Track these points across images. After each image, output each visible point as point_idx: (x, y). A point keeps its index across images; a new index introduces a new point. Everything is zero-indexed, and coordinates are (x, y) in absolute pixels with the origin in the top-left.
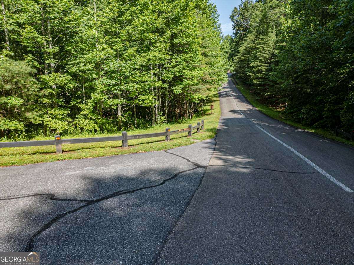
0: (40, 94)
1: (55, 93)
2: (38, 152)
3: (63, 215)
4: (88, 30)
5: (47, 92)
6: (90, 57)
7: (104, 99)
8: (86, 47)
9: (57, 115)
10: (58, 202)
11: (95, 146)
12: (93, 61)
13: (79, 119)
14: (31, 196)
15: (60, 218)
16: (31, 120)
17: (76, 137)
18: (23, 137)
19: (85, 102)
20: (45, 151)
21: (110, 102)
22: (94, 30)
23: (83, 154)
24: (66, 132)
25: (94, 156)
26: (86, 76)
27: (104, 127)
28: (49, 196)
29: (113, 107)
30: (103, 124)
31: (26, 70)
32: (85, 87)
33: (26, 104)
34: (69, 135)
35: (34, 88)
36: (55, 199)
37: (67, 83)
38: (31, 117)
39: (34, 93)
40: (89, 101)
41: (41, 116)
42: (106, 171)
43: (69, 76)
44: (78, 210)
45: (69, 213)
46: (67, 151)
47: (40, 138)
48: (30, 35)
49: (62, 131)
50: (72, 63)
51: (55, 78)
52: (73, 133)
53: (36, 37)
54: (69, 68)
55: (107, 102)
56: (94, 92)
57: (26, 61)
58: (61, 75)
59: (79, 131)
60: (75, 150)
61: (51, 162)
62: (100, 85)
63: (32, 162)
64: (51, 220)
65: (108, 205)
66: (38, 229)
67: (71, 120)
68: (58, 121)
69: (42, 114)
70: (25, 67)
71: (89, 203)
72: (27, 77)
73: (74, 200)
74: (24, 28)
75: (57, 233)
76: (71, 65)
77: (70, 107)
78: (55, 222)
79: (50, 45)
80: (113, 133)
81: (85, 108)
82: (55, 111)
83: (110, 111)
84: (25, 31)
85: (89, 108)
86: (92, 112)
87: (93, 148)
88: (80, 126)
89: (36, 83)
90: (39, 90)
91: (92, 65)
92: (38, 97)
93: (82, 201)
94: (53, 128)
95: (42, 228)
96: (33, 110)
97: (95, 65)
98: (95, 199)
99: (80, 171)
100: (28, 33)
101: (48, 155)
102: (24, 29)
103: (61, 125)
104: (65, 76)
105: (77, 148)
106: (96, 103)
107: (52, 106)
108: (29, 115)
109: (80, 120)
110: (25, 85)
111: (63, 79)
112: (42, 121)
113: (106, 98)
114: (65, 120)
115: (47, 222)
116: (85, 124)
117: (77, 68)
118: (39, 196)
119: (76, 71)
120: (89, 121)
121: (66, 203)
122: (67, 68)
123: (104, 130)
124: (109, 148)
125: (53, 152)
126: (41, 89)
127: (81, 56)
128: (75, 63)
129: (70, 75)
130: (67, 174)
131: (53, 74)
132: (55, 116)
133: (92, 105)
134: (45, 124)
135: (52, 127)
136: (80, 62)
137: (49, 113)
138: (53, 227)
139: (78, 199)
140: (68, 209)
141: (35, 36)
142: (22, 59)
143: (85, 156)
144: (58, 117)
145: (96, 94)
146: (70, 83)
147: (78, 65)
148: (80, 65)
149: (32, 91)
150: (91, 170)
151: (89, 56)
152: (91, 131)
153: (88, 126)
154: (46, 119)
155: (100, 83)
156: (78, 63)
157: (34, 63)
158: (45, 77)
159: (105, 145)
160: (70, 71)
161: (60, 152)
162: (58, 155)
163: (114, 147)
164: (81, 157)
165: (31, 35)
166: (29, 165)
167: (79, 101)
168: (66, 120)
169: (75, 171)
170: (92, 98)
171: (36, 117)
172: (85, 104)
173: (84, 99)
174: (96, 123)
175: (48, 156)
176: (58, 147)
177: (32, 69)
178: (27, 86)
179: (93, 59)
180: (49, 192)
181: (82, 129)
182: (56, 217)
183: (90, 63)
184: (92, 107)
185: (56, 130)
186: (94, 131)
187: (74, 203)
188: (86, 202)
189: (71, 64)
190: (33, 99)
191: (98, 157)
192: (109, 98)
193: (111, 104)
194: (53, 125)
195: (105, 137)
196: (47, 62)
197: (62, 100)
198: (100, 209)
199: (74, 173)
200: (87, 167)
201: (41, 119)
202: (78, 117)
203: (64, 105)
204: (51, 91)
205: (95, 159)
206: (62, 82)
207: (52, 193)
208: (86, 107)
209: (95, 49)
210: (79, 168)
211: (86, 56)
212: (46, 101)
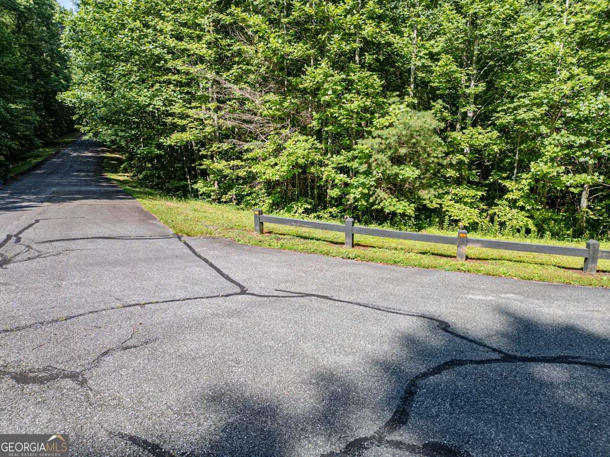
0: (445, 162)
1: (466, 161)
2: (429, 252)
3: (461, 363)
4: (545, 45)
5: (455, 159)
6: (541, 95)
7: (555, 174)
8: (535, 77)
9: (465, 197)
10: (455, 338)
11: (526, 259)
12: (545, 101)
13: (500, 207)
14: (416, 316)
15: (456, 364)
16: (425, 202)
17: (489, 238)
18: (410, 226)
19: (516, 177)
20: (439, 252)
21: (568, 180)
22: (557, 43)
23: (502, 270)
24: (474, 227)
25: (522, 276)
26: (526, 131)
27: (545, 226)
28: (442, 325)
29: (572, 189)
30: (544, 221)
31: (430, 125)
32: (521, 151)
33: (422, 177)
34: (479, 232)
35: (437, 152)
36: (452, 333)
37: (489, 144)
38: (426, 197)
39: (436, 160)
40: (524, 176)
41: (440, 196)
42: (545, 310)
43: (495, 132)
44: (486, 363)
45: (471, 362)
46: (474, 259)
47: (433, 231)
48: (445, 70)
49: (469, 223)
50: (505, 108)
51: (472, 135)
52: (485, 230)
53: (453, 71)
54: (498, 118)
55: (562, 178)
56: (537, 160)
57: (433, 111)
58: (482, 131)
59: (498, 227)
60: (488, 259)
61: (448, 272)
62: (553, 146)
63: (420, 265)
64: (442, 362)
65: (543, 374)
66: (423, 369)
67: (485, 207)
68: (464, 207)
69: (443, 193)
70: (431, 120)
71: (507, 358)
72: (431, 136)
73: (480, 344)
74: (438, 60)
75: (451, 388)
76: (501, 113)
77: (486, 185)
78: (449, 368)
79: (473, 81)
80: (563, 240)
81: (514, 188)
82: (462, 191)
83: (562, 196)
84: (439, 64)
85: (522, 189)
86: (527, 196)
87: (521, 262)
88: (499, 219)
89: (441, 145)
90: (444, 155)
91: (541, 109)
92: (440, 167)
93: (494, 350)
94: (455, 218)
95: (428, 370)
96: (430, 186)
97: (547, 108)
98: (519, 354)
99: (493, 297)
100: (443, 66)
101: (445, 259)
102: (438, 62)
103: (468, 214)
104: (488, 132)
105: (490, 257)
106: (537, 181)
107: (458, 182)
108: (424, 194)
109: (502, 210)
110: (426, 147)
111: (483, 137)
112: (441, 204)
113: (561, 171)
114: (475, 206)
115: (437, 365)
116: (509, 216)
117: (512, 117)
118: (427, 320)
119: (509, 123)
120: (517, 213)
121: (467, 344)
122: (494, 118)
123: (544, 233)
124: (553, 267)
125: (451, 257)
126: (447, 154)
127: (523, 94)
128: (509, 108)
129: (496, 130)
130: (470, 296)
131: (470, 130)
132: (461, 199)
133: (530, 184)
134: (443, 210)
135: (454, 216)
136: (519, 106)
137: (453, 192)
138: (445, 377)
139: (488, 345)
140: (470, 355)
141: (452, 69)
142: (429, 108)
143: (504, 274)
144: (465, 200)
145: (542, 164)
146: (494, 144)
147: (515, 112)
148: (519, 111)
149: (434, 157)
150: (515, 300)
151: (540, 93)
152: (518, 231)
153: (515, 222)
154: (447, 201)
155: (553, 142)
156: (515, 109)
157: (444, 114)
158: (456, 135)
159: (544, 260)
160: (498, 122)
161: (462, 258)
162: (460, 262)
163: (563, 268)
164: (498, 273)
165: (447, 70)
166: (416, 269)
167: (504, 175)
168: (478, 207)
169: (485, 296)
170: (532, 170)
171: (432, 198)
172: (516, 180)
173: (515, 172)
174: (531, 217)
175: (443, 260)
176: (461, 250)
177: (440, 124)
178: (429, 149)
179: (545, 98)
180: (442, 318)
181: (502, 224)
182: (450, 362)
183: (539, 105)
184: (528, 187)
185: (459, 220)
186: (524, 231)
187: (481, 348)
188: (502, 355)
189: (502, 111)
190: (433, 170)
191: (529, 279)
192: (567, 172)
193: (568, 184)
194: (456, 212)
195: (546, 244)
196: (463, 110)
197: (477, 173)
198: (527, 375)
199: (483, 298)
200: (506, 293)
201: (439, 201)
202: (498, 203)
203: (477, 180)
204: (461, 157)
205: (523, 283)
206: (481, 143)
207: (446, 321)
208: (517, 186)
209: (552, 80)
210: (492, 292)
211: (532, 94)
212: (451, 173)
